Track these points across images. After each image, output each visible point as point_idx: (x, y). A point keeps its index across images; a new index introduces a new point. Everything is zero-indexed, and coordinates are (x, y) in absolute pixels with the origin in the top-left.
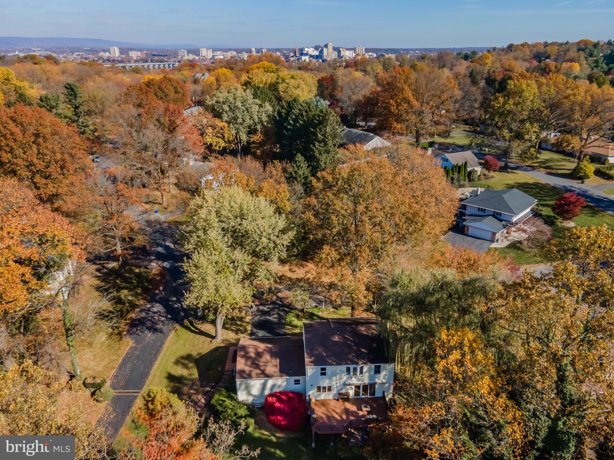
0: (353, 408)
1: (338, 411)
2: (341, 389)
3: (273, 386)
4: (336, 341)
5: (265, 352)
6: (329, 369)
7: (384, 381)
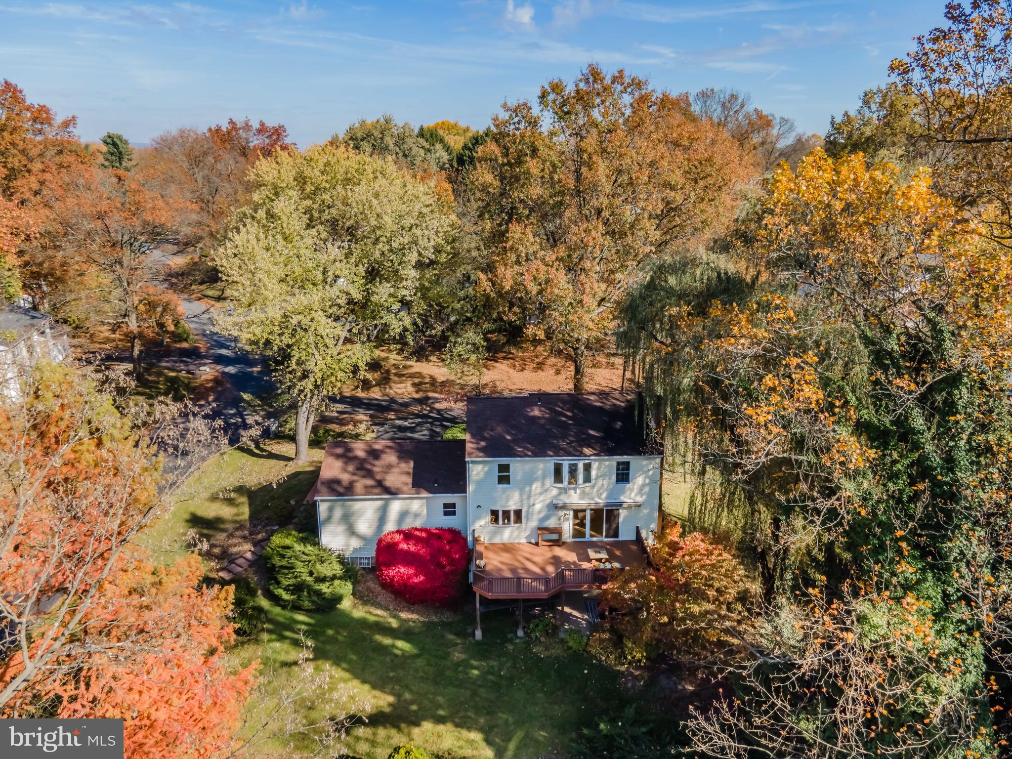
0: (571, 557)
1: (538, 559)
2: (546, 518)
3: (403, 515)
4: (534, 417)
5: (388, 450)
6: (518, 467)
7: (639, 499)
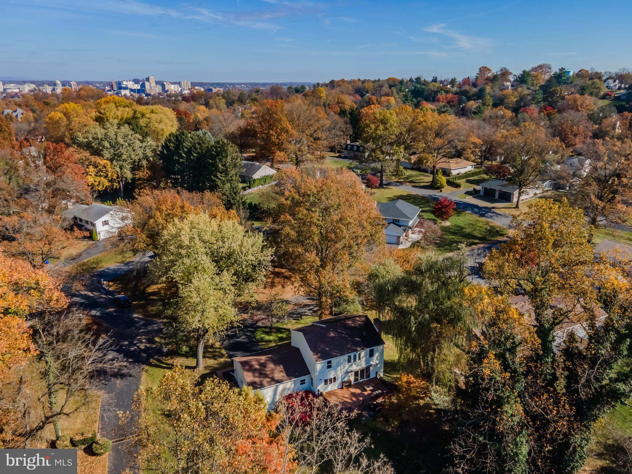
0: (358, 391)
1: (347, 396)
2: (344, 377)
3: (284, 390)
4: (332, 337)
5: (268, 362)
6: (334, 361)
7: (377, 362)
